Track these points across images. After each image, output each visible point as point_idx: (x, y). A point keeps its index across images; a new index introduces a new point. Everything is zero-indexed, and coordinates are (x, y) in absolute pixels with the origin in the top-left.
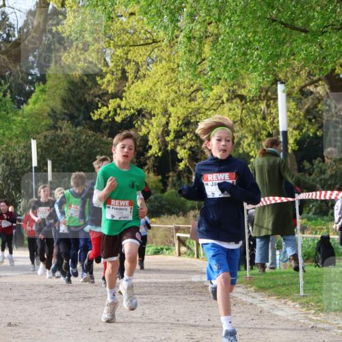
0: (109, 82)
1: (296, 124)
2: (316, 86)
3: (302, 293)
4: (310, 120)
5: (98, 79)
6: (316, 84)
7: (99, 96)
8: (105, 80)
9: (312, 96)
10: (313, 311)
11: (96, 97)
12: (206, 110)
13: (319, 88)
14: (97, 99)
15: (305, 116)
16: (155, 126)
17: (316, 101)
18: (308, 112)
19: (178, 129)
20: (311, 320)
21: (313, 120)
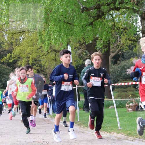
0: (6, 46)
1: (75, 60)
2: (82, 46)
3: (78, 121)
4: (80, 58)
5: (2, 45)
6: (82, 45)
7: (3, 51)
8: (5, 45)
9: (81, 50)
10: (82, 127)
11: (2, 51)
12: (43, 55)
13: (83, 47)
14: (2, 52)
15: (78, 57)
16: (24, 62)
17: (82, 51)
18: (79, 55)
19: (33, 63)
20: (82, 130)
21: (81, 58)
